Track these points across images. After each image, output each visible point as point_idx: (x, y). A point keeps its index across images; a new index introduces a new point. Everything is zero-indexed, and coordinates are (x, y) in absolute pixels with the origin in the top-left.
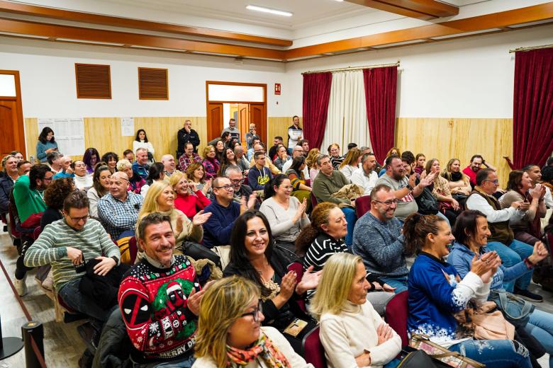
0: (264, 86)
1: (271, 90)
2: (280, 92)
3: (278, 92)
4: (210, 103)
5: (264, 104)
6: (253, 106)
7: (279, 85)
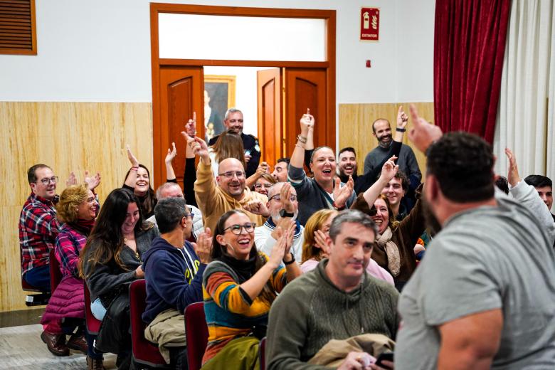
0: (329, 17)
1: (349, 26)
2: (376, 32)
3: (370, 33)
4: (161, 67)
5: (326, 69)
6: (294, 74)
7: (373, 12)
